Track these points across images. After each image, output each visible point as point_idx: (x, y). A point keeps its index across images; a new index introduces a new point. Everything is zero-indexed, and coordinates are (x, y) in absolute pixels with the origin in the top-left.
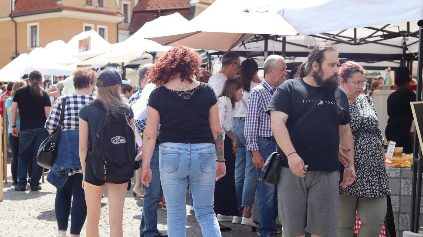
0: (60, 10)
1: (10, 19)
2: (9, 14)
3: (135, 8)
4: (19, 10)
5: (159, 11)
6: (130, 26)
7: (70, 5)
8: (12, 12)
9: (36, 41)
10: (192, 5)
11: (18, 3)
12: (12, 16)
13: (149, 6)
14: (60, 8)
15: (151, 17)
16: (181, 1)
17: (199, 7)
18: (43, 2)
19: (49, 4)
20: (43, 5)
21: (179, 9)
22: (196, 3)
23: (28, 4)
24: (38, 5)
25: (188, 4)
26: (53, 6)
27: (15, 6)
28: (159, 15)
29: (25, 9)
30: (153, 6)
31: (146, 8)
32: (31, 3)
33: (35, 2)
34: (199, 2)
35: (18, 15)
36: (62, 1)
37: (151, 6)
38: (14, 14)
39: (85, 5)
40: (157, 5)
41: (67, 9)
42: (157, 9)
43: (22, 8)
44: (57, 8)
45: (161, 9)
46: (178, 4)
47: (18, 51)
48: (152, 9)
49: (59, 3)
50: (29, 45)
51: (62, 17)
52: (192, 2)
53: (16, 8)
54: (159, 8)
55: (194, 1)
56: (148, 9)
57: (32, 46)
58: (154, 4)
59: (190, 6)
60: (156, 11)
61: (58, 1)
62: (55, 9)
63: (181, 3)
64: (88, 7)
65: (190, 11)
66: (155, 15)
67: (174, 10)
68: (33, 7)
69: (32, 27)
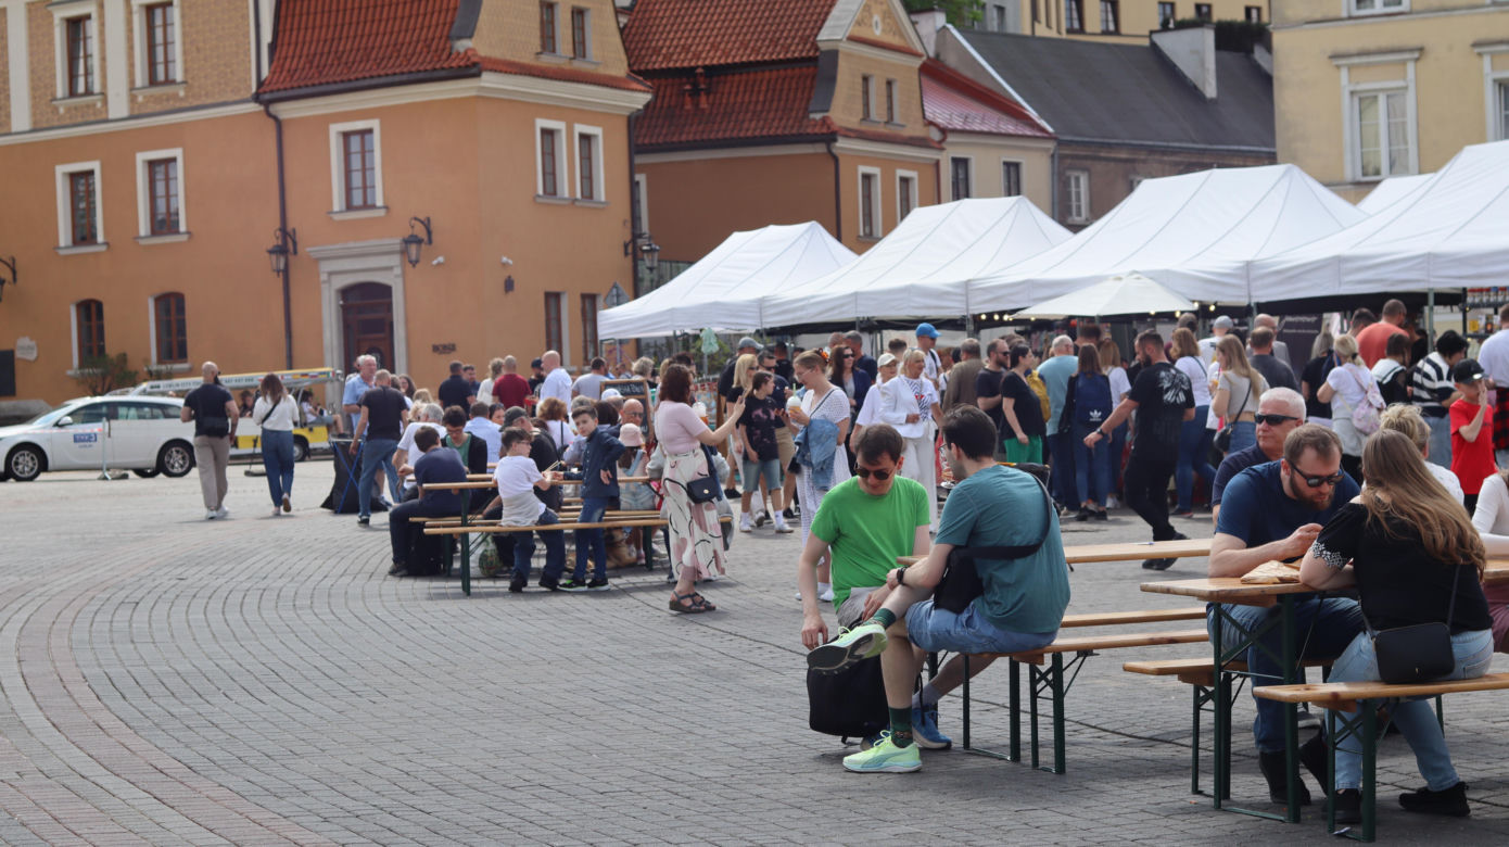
0: (474, 70)
1: (254, 107)
2: (249, 94)
4: (291, 74)
5: (700, 70)
8: (260, 84)
9: (365, 187)
10: (823, 46)
11: (283, 51)
12: (266, 96)
13: (657, 51)
14: (475, 64)
15: (668, 93)
16: (775, 32)
17: (849, 55)
18: (392, 42)
19: (418, 50)
20: (395, 55)
21: (773, 62)
22: (840, 40)
23: (329, 53)
24: (373, 56)
25: (805, 44)
26: (440, 57)
27: (271, 61)
28: (703, 86)
29: (320, 73)
30: (672, 54)
31: (648, 63)
32: (341, 48)
33: (356, 44)
34: (847, 35)
35: (290, 93)
36: (473, 39)
37: (664, 51)
38: (272, 91)
39: (538, 54)
40: (685, 48)
41: (495, 67)
42: (693, 64)
43: (303, 69)
44: (462, 64)
45: (707, 62)
46: (767, 43)
47: (290, 226)
48: (671, 65)
49: (462, 45)
50: (338, 202)
51: (477, 97)
52: (823, 35)
53: (276, 68)
54: (698, 59)
55: (833, 31)
56: (655, 63)
57: (349, 207)
58: (676, 47)
59: (817, 49)
60: (688, 73)
61: (460, 38)
62: (452, 68)
63: (779, 39)
64: (547, 60)
65: (816, 67)
66: (688, 87)
67: (757, 64)
68: (353, 63)
69: (346, 135)
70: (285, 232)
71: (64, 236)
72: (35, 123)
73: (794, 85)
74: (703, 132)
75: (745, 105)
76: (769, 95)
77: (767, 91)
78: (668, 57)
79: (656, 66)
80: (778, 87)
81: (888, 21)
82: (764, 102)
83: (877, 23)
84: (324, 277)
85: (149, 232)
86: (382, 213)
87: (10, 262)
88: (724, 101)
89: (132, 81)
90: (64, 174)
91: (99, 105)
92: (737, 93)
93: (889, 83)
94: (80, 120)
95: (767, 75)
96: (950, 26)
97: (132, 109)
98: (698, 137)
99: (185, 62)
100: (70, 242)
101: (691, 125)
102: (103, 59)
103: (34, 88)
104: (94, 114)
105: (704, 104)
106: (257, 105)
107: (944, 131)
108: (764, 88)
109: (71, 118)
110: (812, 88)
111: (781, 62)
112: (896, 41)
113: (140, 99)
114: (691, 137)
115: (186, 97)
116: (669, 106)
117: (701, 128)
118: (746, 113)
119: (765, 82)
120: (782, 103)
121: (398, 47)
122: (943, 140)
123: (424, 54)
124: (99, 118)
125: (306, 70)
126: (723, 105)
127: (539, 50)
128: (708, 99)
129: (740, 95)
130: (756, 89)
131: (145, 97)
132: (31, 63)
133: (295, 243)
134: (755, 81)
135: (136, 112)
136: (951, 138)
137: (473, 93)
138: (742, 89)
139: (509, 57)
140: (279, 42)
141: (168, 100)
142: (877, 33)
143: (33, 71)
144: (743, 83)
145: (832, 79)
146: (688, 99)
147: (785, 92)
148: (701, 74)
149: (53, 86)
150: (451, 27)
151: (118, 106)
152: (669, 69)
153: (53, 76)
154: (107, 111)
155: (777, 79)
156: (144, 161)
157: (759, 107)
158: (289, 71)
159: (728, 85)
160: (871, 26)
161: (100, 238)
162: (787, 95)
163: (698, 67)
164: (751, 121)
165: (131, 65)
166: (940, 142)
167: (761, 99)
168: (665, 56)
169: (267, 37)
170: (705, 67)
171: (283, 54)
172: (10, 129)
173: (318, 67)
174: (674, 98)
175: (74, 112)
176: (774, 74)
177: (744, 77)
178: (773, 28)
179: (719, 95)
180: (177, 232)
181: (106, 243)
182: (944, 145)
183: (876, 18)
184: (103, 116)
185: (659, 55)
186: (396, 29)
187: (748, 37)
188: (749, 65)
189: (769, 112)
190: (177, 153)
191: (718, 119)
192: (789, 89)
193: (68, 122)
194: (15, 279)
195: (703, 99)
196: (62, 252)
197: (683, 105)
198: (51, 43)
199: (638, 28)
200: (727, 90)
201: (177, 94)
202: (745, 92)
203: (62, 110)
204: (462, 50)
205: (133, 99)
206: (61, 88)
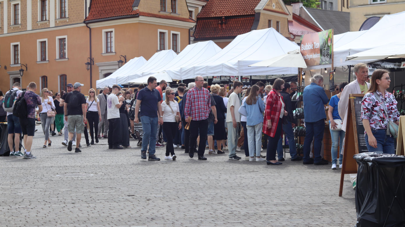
0: (137, 15)
1: (84, 25)
2: (83, 21)
3: (199, 14)
4: (93, 16)
5: (224, 17)
6: (195, 32)
7: (146, 11)
8: (86, 18)
9: (111, 47)
10: (256, 11)
11: (92, 10)
12: (87, 22)
13: (213, 12)
14: (137, 14)
15: (215, 24)
16: (245, 7)
17: (264, 14)
18: (118, 8)
19: (124, 10)
20: (119, 11)
21: (243, 16)
22: (261, 10)
23: (103, 10)
24: (113, 11)
25: (252, 11)
26: (129, 11)
27: (89, 12)
28: (224, 22)
29: (100, 16)
30: (217, 13)
31: (210, 15)
32: (106, 9)
33: (110, 8)
34: (263, 8)
35: (93, 21)
36: (138, 7)
37: (215, 12)
38: (88, 20)
39: (159, 11)
40: (221, 12)
41: (144, 15)
42: (222, 16)
43: (97, 14)
44: (134, 14)
45: (226, 15)
46: (242, 10)
47: (93, 57)
48: (216, 16)
49: (135, 9)
50: (104, 51)
51: (139, 23)
52: (256, 8)
53: (90, 14)
54: (223, 14)
55: (259, 7)
56: (212, 15)
57: (107, 52)
58: (218, 11)
59: (255, 12)
60: (220, 18)
61: (135, 7)
62: (131, 15)
63: (246, 9)
64: (162, 13)
65: (254, 17)
66: (220, 22)
67: (239, 16)
68: (109, 13)
69: (107, 33)
70: (91, 59)
71: (39, 58)
72: (33, 28)
73: (248, 22)
74: (223, 34)
75: (235, 27)
76: (242, 24)
77: (241, 24)
78: (216, 14)
79: (212, 16)
80: (244, 22)
81: (277, 5)
82: (240, 26)
83: (274, 5)
84: (100, 71)
85: (59, 58)
86: (114, 54)
87: (26, 65)
88: (230, 26)
89: (56, 17)
90: (39, 42)
91: (48, 23)
92: (233, 24)
93: (278, 22)
94: (43, 27)
95: (241, 19)
96: (303, 7)
97: (56, 25)
98: (221, 36)
99: (69, 12)
100: (40, 60)
101: (220, 32)
102: (49, 11)
103: (33, 19)
104: (47, 26)
105: (224, 27)
106: (85, 24)
107: (295, 36)
108: (240, 22)
109: (41, 27)
110: (253, 23)
111: (245, 15)
112: (280, 10)
113: (58, 22)
114: (219, 36)
115: (69, 21)
116: (215, 27)
117: (222, 34)
118: (235, 29)
119: (241, 21)
120: (245, 27)
121: (120, 9)
122: (294, 38)
123: (126, 11)
124: (48, 27)
125: (97, 15)
126: (229, 27)
127: (160, 10)
128: (225, 25)
129: (234, 24)
130: (238, 23)
131: (59, 21)
132: (32, 12)
133: (93, 62)
134: (238, 21)
135: (57, 26)
136: (296, 38)
137: (138, 22)
138: (234, 23)
139: (150, 12)
140: (92, 7)
141: (64, 22)
142: (274, 8)
143: (33, 14)
144: (235, 21)
145: (258, 20)
146: (220, 25)
147: (246, 24)
148: (224, 18)
149: (37, 18)
150: (133, 4)
151: (52, 24)
152: (215, 17)
153: (37, 16)
154: (50, 25)
155: (244, 20)
156: (58, 39)
157: (238, 28)
158: (93, 15)
159: (231, 22)
160: (272, 6)
161: (47, 59)
162: (246, 25)
163: (223, 16)
164: (236, 31)
165: (56, 13)
166: (293, 39)
167: (239, 25)
168: (215, 14)
169: (88, 6)
170: (225, 17)
171: (92, 11)
172: (27, 29)
173: (100, 14)
174: (216, 25)
175: (42, 25)
176: (243, 19)
177: (235, 19)
178: (245, 6)
179: (228, 24)
180: (65, 58)
181: (48, 61)
182: (294, 39)
183: (274, 4)
184: (49, 27)
185: (213, 13)
186: (120, 4)
187: (237, 9)
188: (237, 16)
189: (241, 29)
190: (66, 37)
191: (227, 31)
192: (247, 23)
193: (40, 28)
194: (27, 70)
195: (224, 25)
196: (38, 63)
197: (218, 27)
198: (37, 6)
199: (209, 6)
200: (230, 23)
201: (66, 21)
202: (235, 24)
203: (39, 25)
204: (135, 10)
205: (56, 22)
206: (39, 19)
